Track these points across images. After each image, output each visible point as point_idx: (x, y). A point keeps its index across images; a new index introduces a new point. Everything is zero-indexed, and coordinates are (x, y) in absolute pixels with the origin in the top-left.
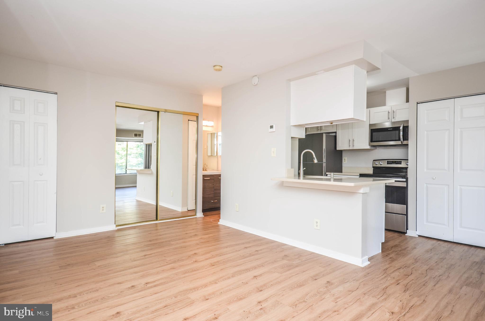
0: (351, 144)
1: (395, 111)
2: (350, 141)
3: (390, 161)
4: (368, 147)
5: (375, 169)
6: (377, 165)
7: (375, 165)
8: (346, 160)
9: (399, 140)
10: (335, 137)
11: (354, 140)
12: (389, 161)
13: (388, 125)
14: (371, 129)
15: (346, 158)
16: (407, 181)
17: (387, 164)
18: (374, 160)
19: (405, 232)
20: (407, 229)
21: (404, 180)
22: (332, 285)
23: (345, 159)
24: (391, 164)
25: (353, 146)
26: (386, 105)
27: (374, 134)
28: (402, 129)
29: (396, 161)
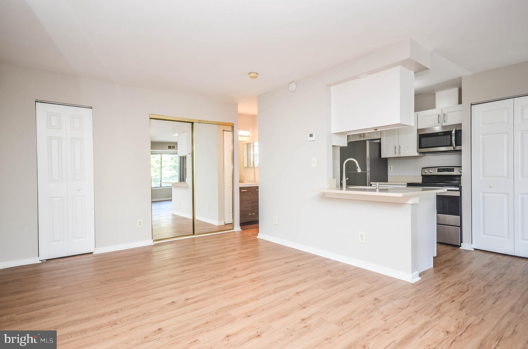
0: (397, 152)
1: (446, 114)
2: (395, 148)
4: (416, 154)
5: (424, 177)
6: (426, 173)
8: (392, 168)
9: (451, 145)
10: (380, 144)
11: (400, 147)
12: (440, 169)
13: (438, 129)
14: (419, 135)
15: (392, 167)
16: (460, 190)
17: (438, 171)
18: (423, 168)
19: (459, 246)
20: (461, 242)
21: (458, 189)
22: (381, 302)
23: (390, 168)
24: (443, 171)
26: (436, 108)
27: (422, 139)
28: (454, 133)
29: (447, 169)
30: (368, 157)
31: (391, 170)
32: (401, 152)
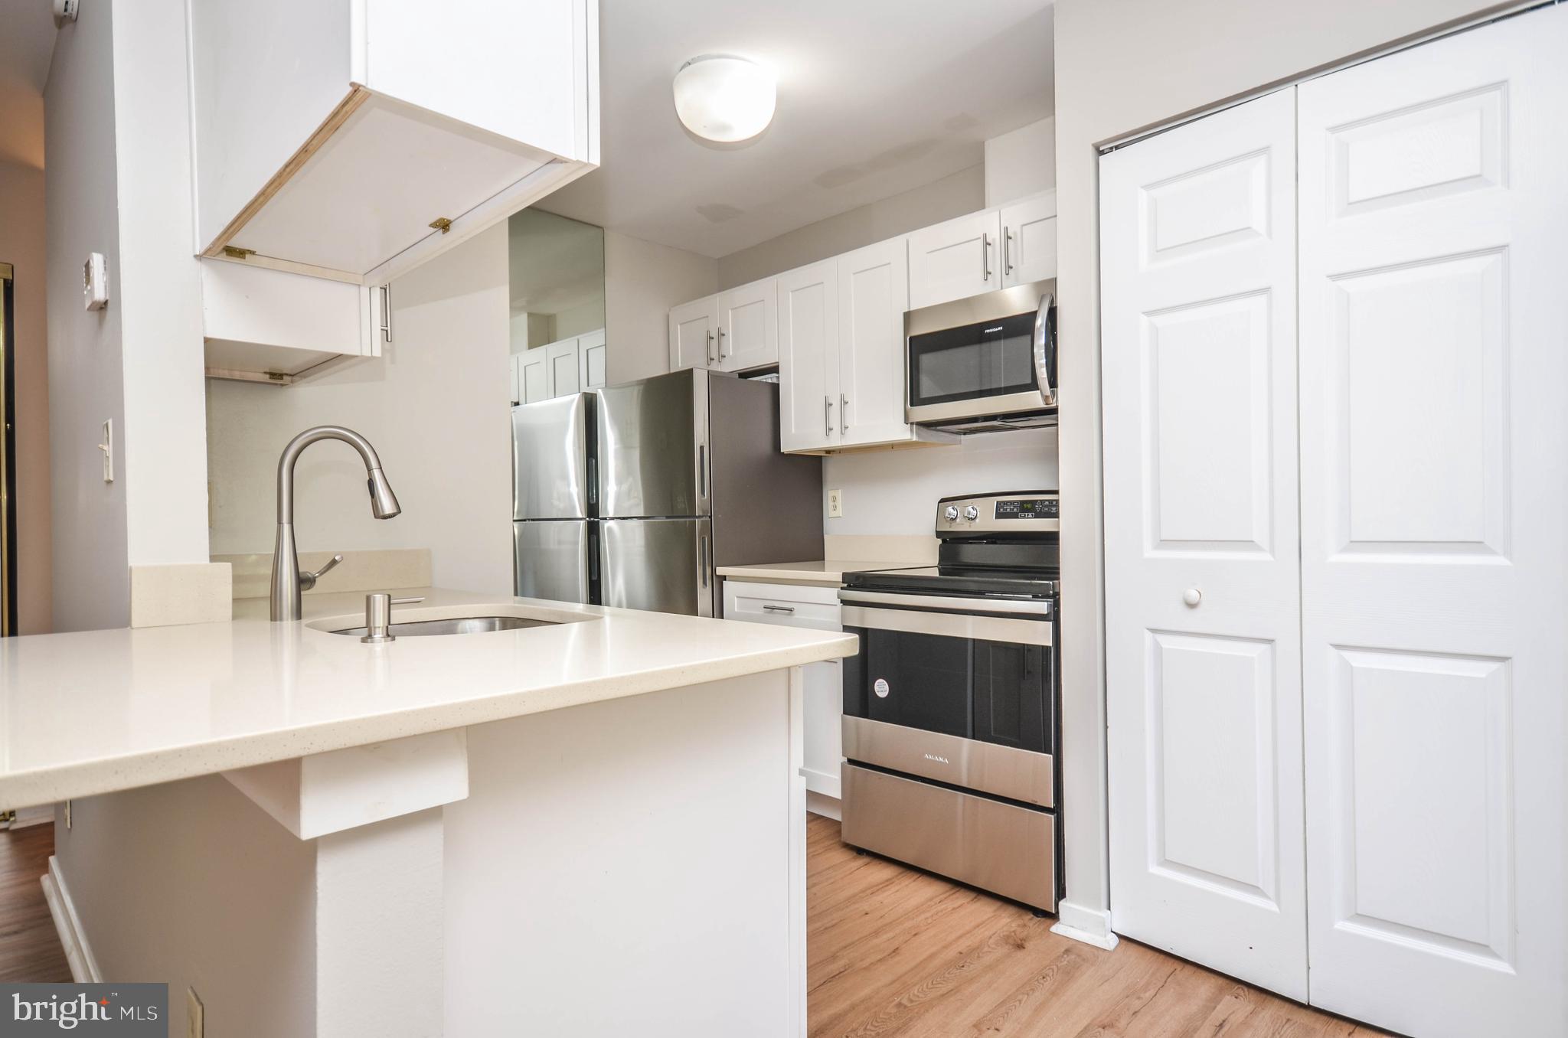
0: (835, 423)
1: (1015, 233)
2: (828, 405)
3: (1012, 503)
4: (902, 433)
5: (951, 543)
6: (953, 524)
7: (948, 524)
8: (839, 502)
9: (1034, 386)
10: (775, 388)
11: (844, 403)
12: (1005, 503)
14: (910, 338)
15: (839, 494)
16: (1054, 616)
17: (999, 515)
18: (943, 501)
19: (1052, 913)
20: (1061, 893)
21: (1042, 607)
23: (834, 499)
24: (1015, 516)
25: (844, 428)
26: (987, 205)
27: (927, 360)
28: (1041, 325)
29: (1034, 502)
30: (702, 448)
31: (835, 508)
32: (847, 424)
